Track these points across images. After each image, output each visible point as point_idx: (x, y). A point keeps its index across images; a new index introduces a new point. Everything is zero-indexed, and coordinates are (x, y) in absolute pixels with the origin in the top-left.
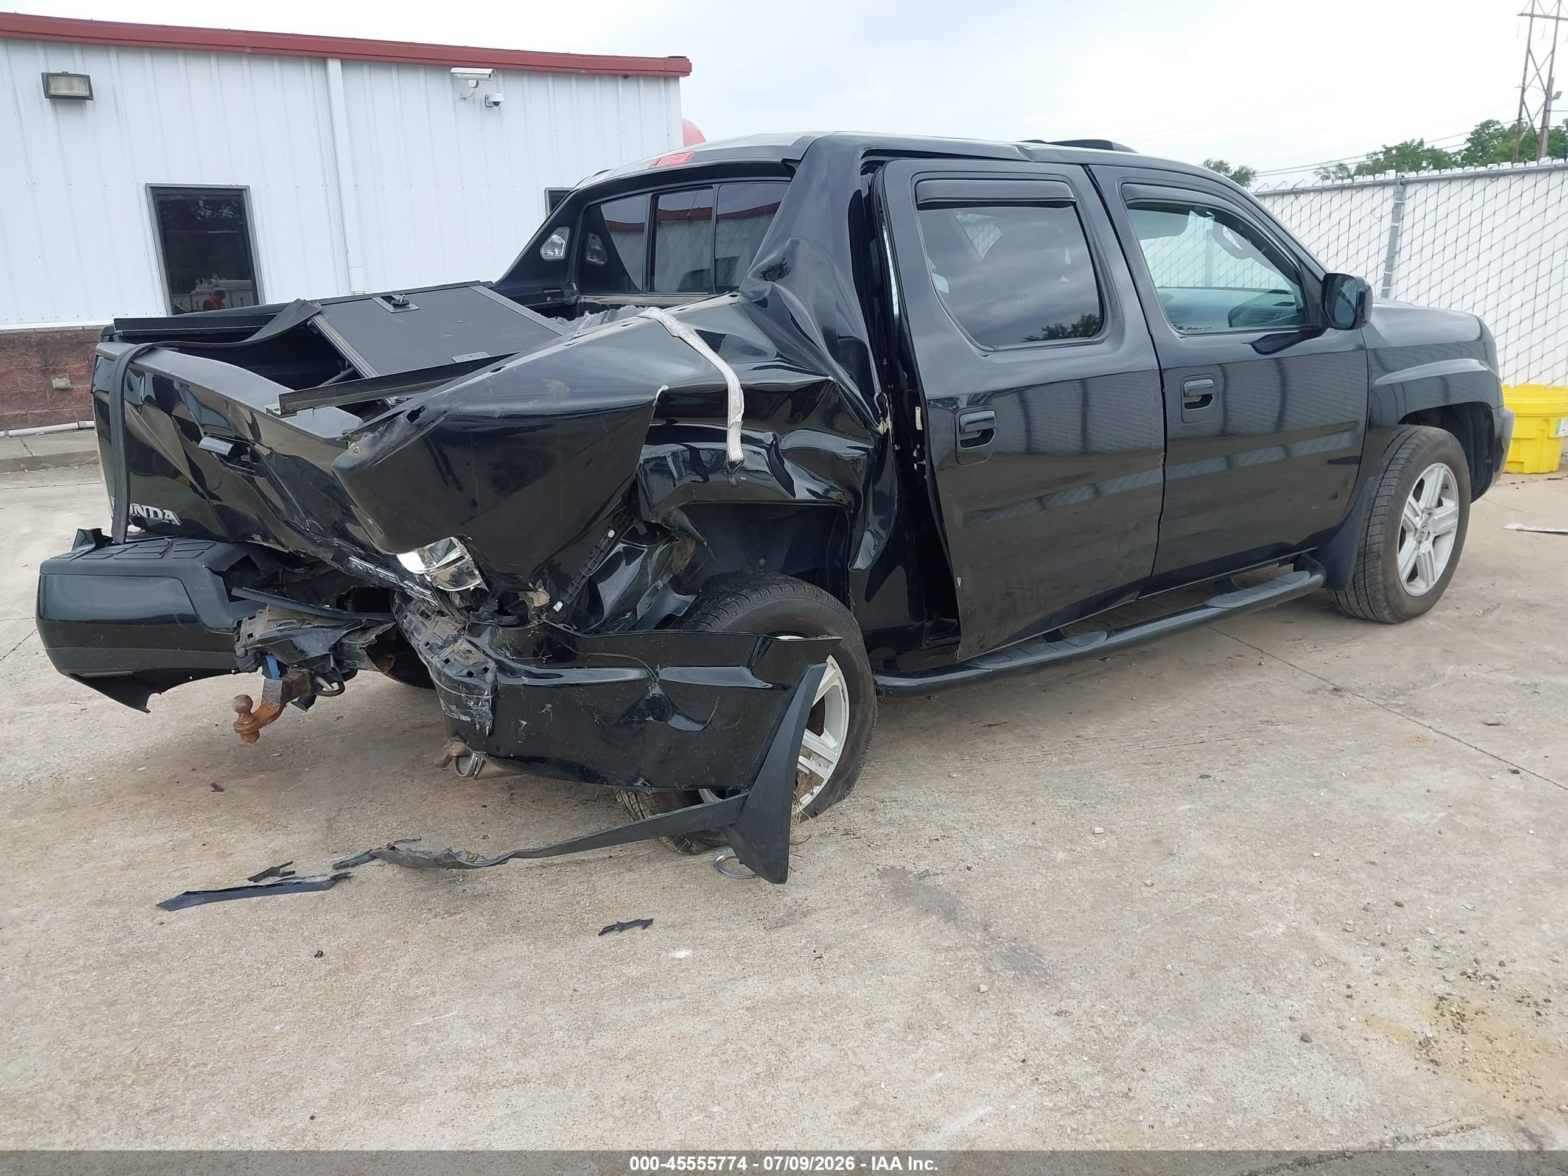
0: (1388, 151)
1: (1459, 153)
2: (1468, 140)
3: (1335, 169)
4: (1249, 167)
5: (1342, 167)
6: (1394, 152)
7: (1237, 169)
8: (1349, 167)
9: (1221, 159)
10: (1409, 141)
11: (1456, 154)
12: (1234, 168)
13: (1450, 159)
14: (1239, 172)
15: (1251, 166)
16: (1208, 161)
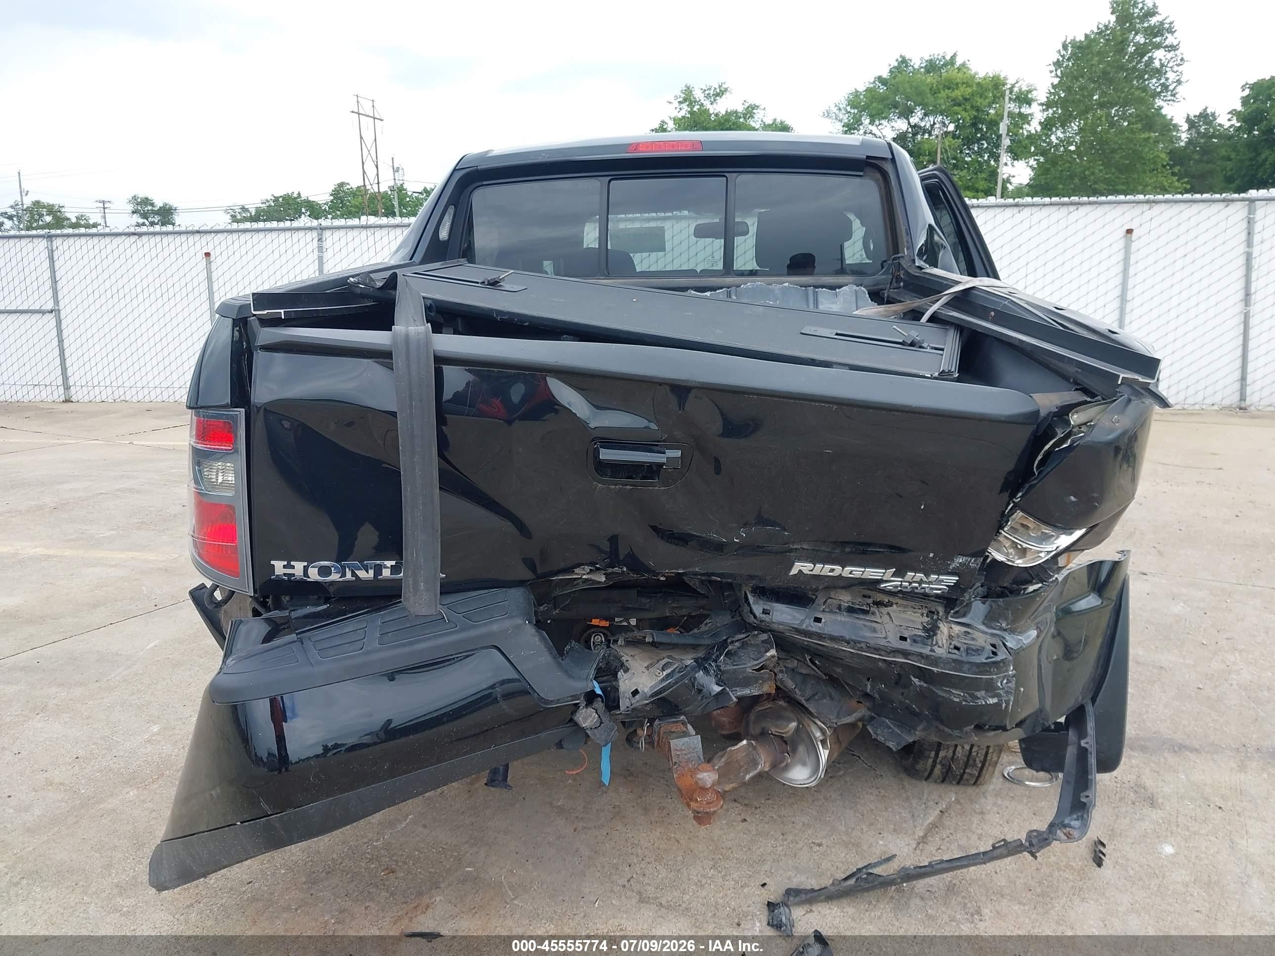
0: (276, 199)
1: (326, 204)
2: (331, 195)
3: (240, 210)
4: (171, 203)
5: (244, 209)
6: (281, 200)
7: (161, 205)
8: (250, 210)
9: (147, 196)
10: (290, 193)
11: (325, 204)
12: (159, 204)
13: (320, 207)
14: (164, 207)
15: (173, 202)
16: (135, 196)
